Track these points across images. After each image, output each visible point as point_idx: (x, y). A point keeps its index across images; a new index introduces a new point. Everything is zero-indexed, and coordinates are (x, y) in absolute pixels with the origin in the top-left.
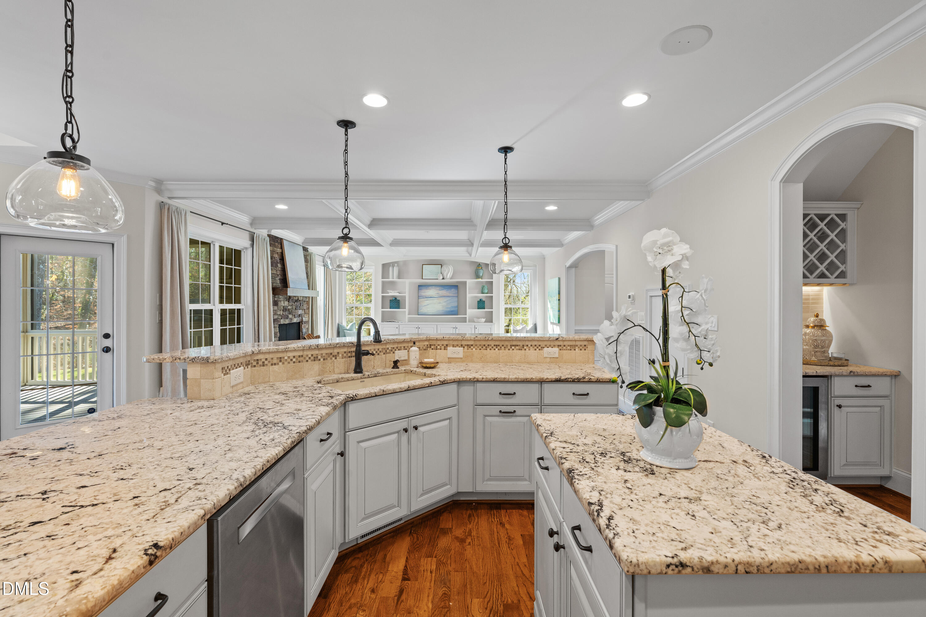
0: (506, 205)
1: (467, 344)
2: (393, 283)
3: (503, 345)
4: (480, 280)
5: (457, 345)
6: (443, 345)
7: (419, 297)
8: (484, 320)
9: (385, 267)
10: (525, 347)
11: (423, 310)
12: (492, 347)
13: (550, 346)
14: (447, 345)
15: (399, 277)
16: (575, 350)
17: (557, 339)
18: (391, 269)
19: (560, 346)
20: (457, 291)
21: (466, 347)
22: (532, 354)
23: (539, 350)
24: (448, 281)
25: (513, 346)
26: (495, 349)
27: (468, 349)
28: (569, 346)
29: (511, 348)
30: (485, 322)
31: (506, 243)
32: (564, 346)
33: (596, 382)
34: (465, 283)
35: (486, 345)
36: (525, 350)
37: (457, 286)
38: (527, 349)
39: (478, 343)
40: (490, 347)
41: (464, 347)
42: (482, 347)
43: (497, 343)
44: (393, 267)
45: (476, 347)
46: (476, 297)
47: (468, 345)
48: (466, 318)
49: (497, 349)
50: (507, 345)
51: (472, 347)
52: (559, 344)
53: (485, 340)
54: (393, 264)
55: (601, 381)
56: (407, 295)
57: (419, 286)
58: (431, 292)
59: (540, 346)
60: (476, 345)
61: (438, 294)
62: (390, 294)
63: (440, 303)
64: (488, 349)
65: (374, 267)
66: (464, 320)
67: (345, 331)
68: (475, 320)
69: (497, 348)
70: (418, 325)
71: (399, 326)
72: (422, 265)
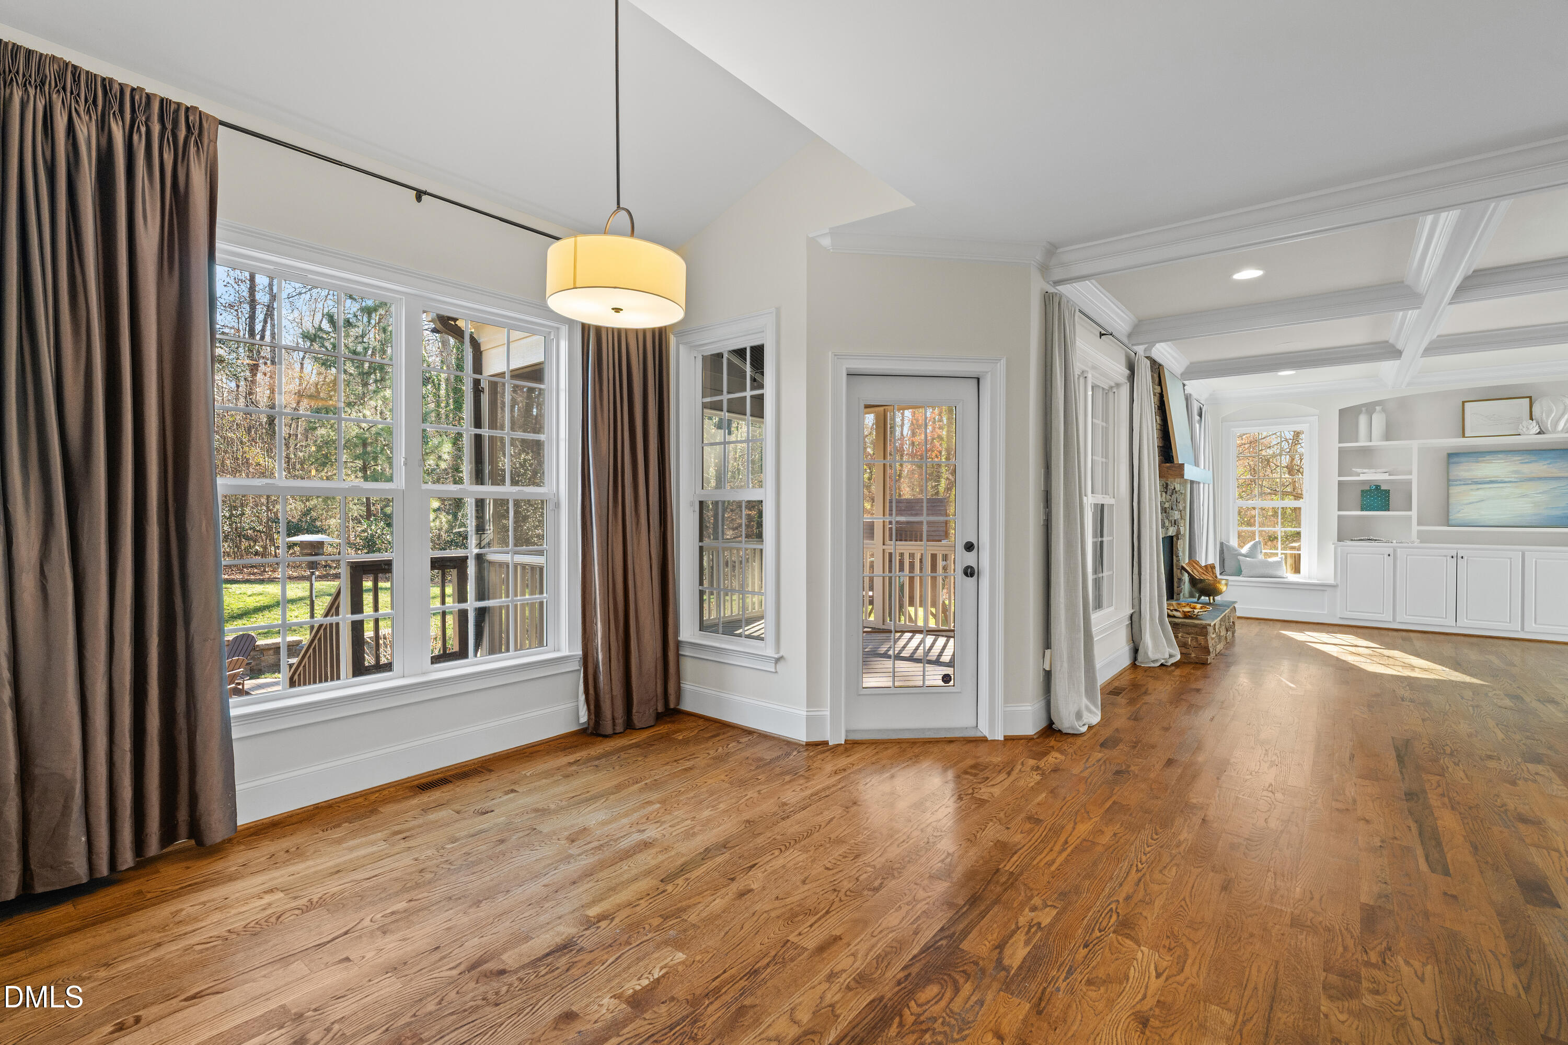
2: (1366, 452)
7: (1449, 482)
9: (1348, 417)
11: (1464, 513)
15: (1388, 436)
18: (1363, 420)
24: (1554, 435)
44: (1370, 415)
54: (1369, 408)
56: (1414, 478)
57: (1450, 455)
61: (1516, 472)
62: (1362, 477)
63: (1526, 496)
65: (1316, 417)
67: (1240, 558)
70: (1457, 549)
71: (1395, 551)
72: (1464, 403)
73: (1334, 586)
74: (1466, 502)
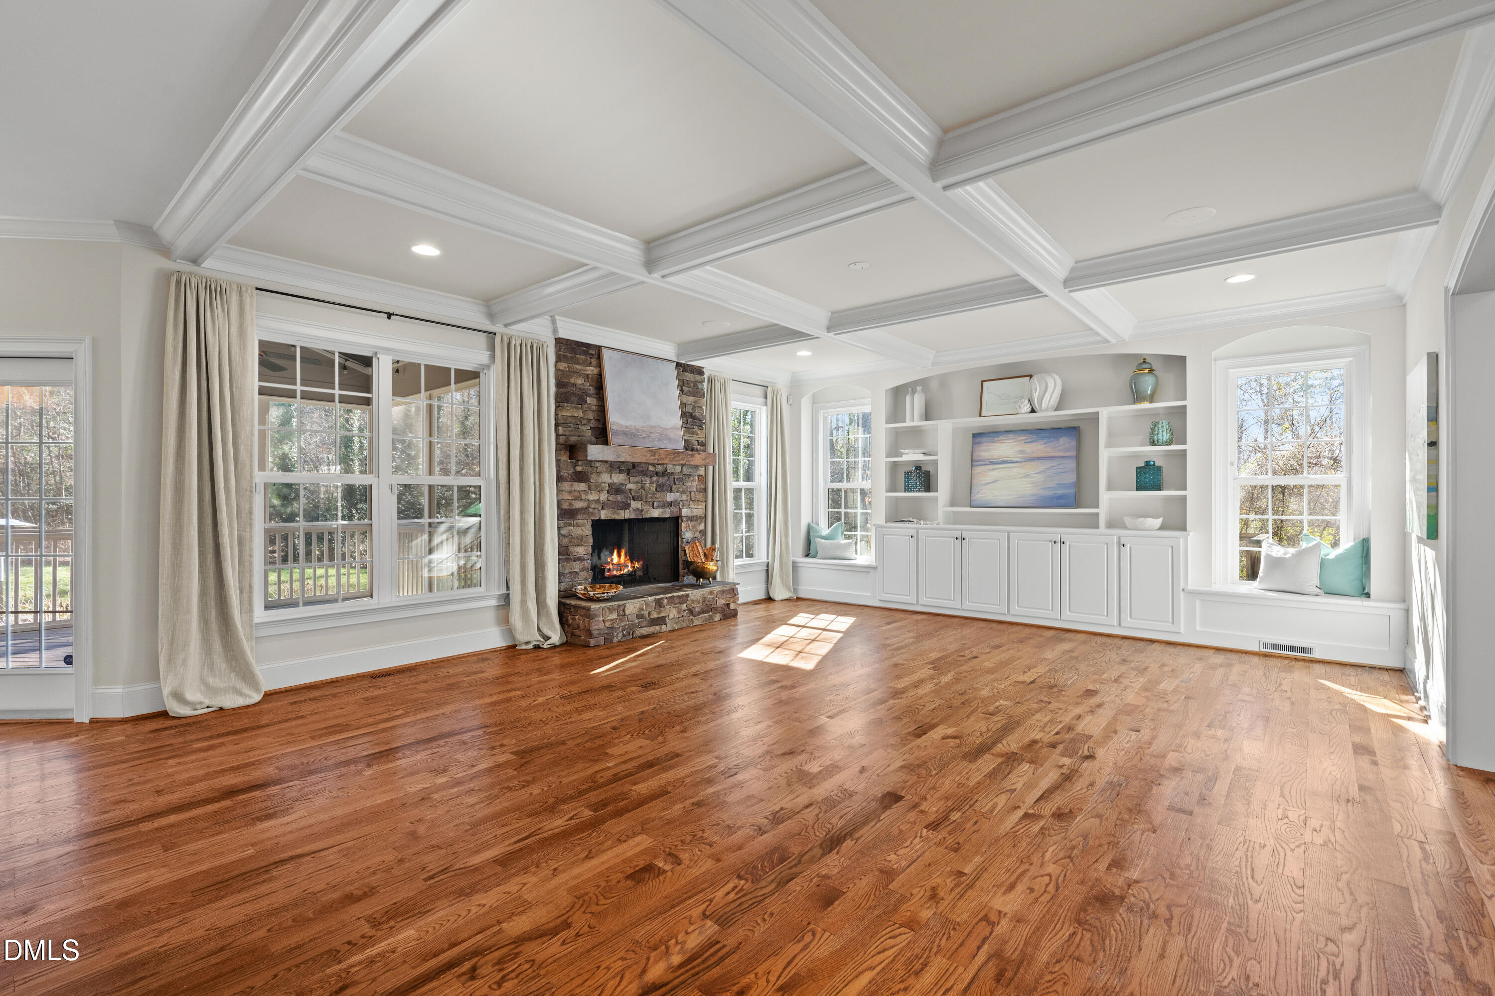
4: (1146, 405)
7: (974, 462)
8: (1158, 522)
9: (896, 395)
11: (984, 494)
15: (927, 416)
18: (908, 398)
20: (1074, 443)
24: (1047, 414)
30: (1162, 528)
34: (1094, 419)
37: (1076, 429)
44: (914, 392)
46: (1135, 456)
48: (1098, 515)
54: (913, 387)
56: (945, 458)
57: (975, 435)
58: (1005, 448)
61: (1021, 452)
62: (905, 458)
63: (1027, 476)
65: (869, 400)
66: (1092, 522)
68: (1128, 520)
70: (962, 530)
71: (917, 532)
72: (983, 382)
73: (875, 568)
74: (983, 482)
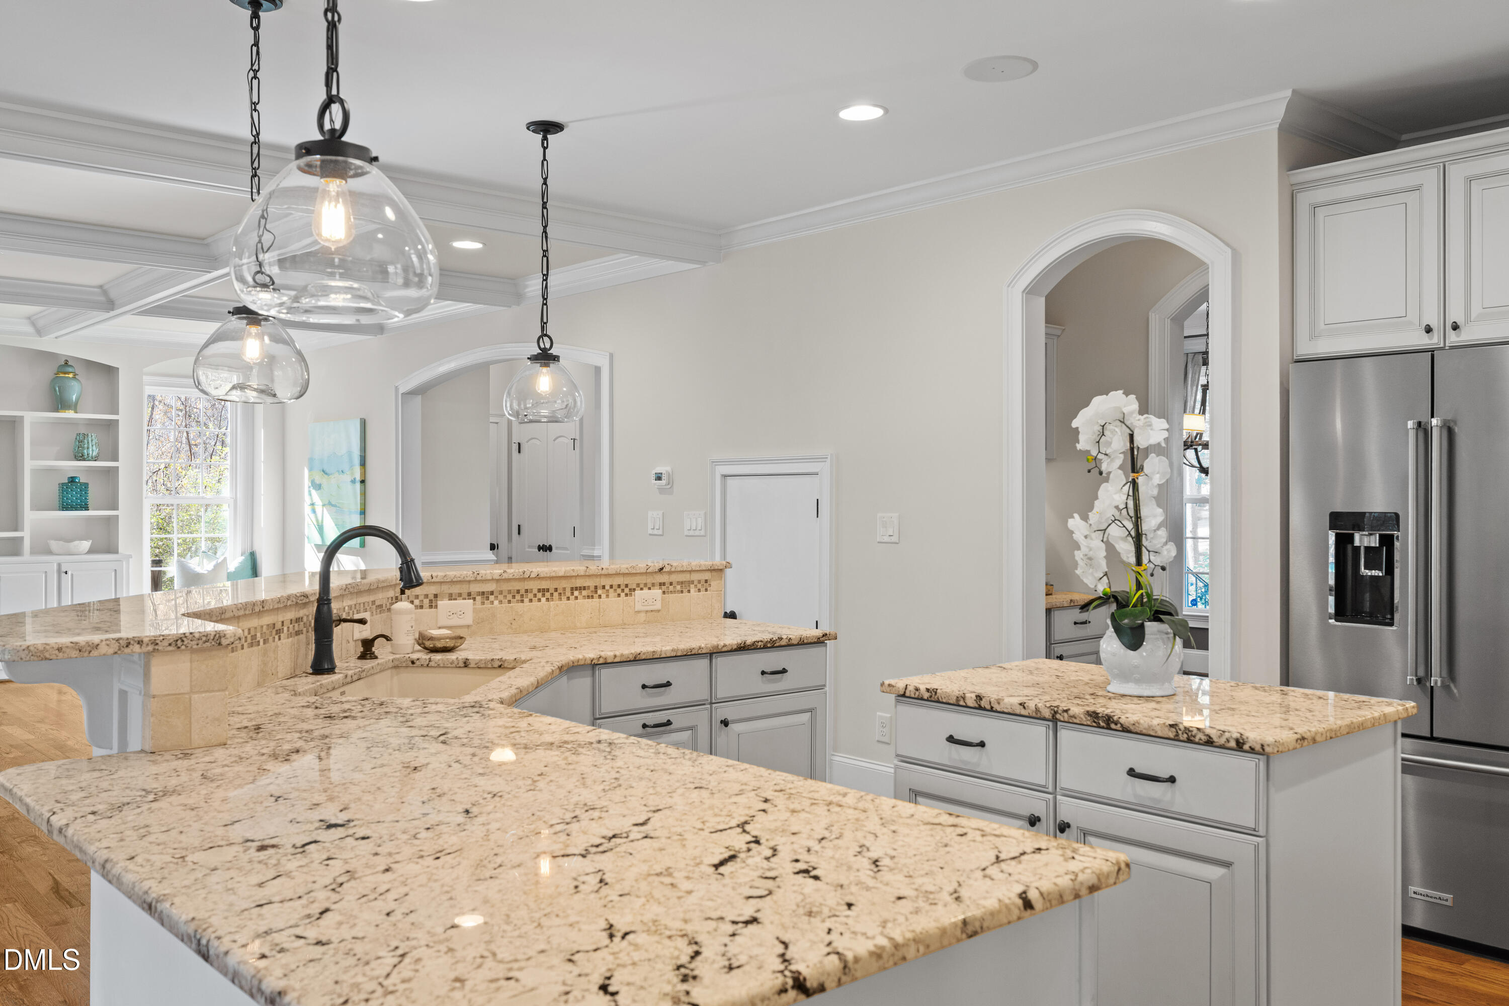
0: (545, 259)
1: (481, 590)
3: (556, 590)
5: (460, 595)
6: (426, 596)
10: (600, 592)
12: (535, 595)
13: (646, 585)
14: (436, 596)
16: (689, 591)
17: (662, 569)
19: (664, 584)
21: (478, 598)
22: (612, 604)
23: (626, 595)
25: (576, 589)
26: (539, 600)
27: (483, 603)
28: (678, 583)
29: (572, 594)
30: (91, 551)
31: (545, 348)
32: (671, 584)
33: (798, 644)
35: (522, 592)
36: (600, 597)
38: (604, 596)
39: (505, 587)
40: (530, 596)
41: (474, 599)
42: (514, 597)
43: (544, 585)
45: (501, 597)
46: (55, 470)
47: (483, 593)
49: (543, 600)
50: (564, 589)
51: (492, 598)
52: (662, 581)
53: (524, 579)
55: (805, 641)
59: (627, 586)
60: (501, 592)
64: (526, 600)
69: (544, 595)
